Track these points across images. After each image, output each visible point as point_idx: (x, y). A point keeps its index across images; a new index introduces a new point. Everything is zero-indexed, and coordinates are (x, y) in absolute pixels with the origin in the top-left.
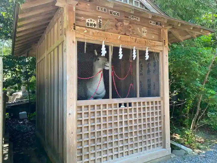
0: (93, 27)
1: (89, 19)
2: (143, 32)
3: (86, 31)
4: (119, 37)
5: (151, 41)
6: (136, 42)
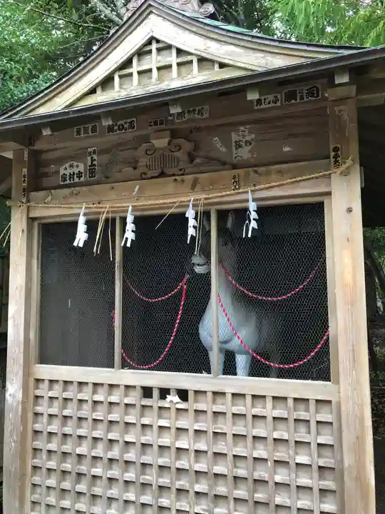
0: (76, 180)
1: (67, 165)
2: (238, 146)
3: (49, 198)
4: (136, 190)
5: (261, 169)
6: (196, 190)
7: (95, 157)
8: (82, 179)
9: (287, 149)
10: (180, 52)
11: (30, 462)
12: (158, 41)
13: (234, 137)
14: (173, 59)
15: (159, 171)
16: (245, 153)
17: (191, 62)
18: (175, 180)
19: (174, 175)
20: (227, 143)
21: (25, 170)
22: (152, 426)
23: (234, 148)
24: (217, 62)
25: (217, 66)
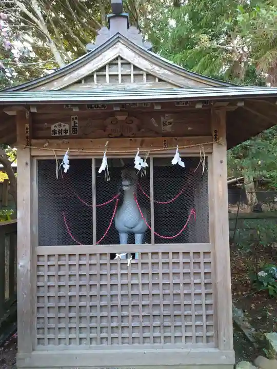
0: (64, 134)
1: (57, 124)
2: (165, 124)
3: (47, 145)
4: (107, 144)
5: (178, 138)
6: (143, 146)
7: (77, 121)
8: (68, 134)
9: (190, 129)
10: (135, 68)
11: (36, 305)
12: (122, 59)
13: (162, 119)
14: (131, 71)
15: (120, 134)
16: (168, 128)
17: (142, 75)
18: (131, 140)
19: (129, 137)
20: (158, 122)
21: (27, 125)
22: (117, 274)
23: (162, 125)
24: (157, 77)
25: (157, 80)
